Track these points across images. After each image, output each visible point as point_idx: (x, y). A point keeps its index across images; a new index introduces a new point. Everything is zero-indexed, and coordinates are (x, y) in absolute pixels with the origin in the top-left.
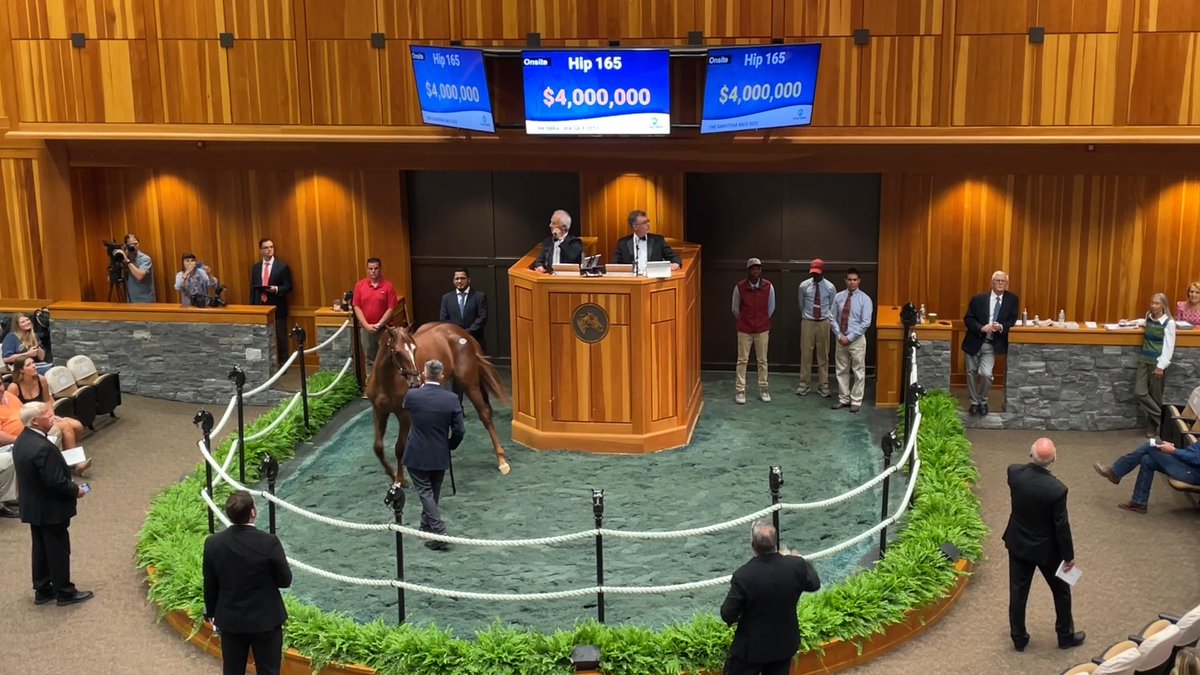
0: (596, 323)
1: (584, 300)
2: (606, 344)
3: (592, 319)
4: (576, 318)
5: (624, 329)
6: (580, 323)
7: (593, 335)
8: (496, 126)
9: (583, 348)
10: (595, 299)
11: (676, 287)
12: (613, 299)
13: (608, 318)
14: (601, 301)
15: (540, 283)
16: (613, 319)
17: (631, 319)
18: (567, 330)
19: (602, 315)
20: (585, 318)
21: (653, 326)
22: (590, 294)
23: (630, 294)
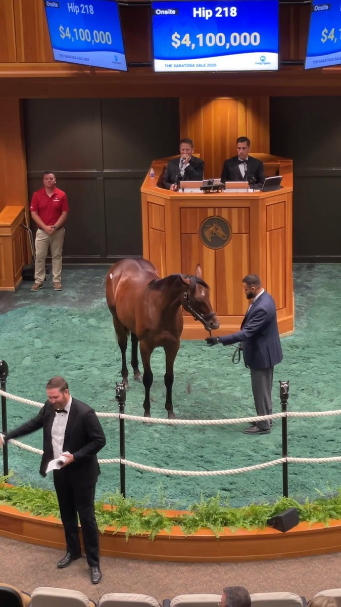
0: (220, 232)
1: (210, 213)
2: (228, 249)
3: (217, 229)
4: (204, 228)
5: (244, 237)
6: (207, 233)
7: (217, 243)
8: (128, 65)
9: (209, 254)
10: (220, 212)
11: (286, 200)
12: (235, 212)
13: (231, 228)
14: (225, 214)
15: (172, 200)
16: (235, 229)
17: (250, 228)
18: (195, 239)
19: (225, 225)
20: (211, 229)
21: (268, 233)
22: (214, 208)
23: (249, 208)
